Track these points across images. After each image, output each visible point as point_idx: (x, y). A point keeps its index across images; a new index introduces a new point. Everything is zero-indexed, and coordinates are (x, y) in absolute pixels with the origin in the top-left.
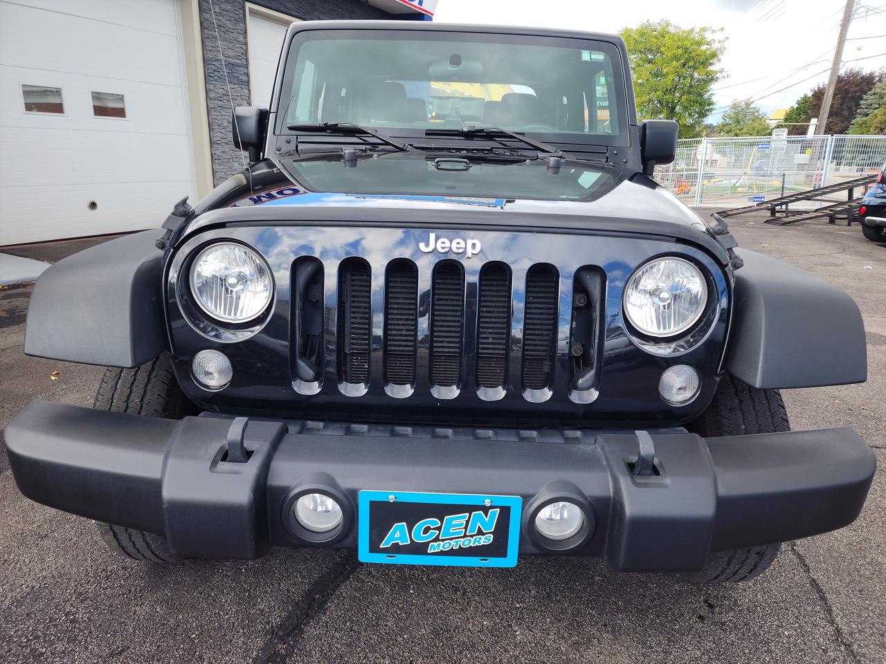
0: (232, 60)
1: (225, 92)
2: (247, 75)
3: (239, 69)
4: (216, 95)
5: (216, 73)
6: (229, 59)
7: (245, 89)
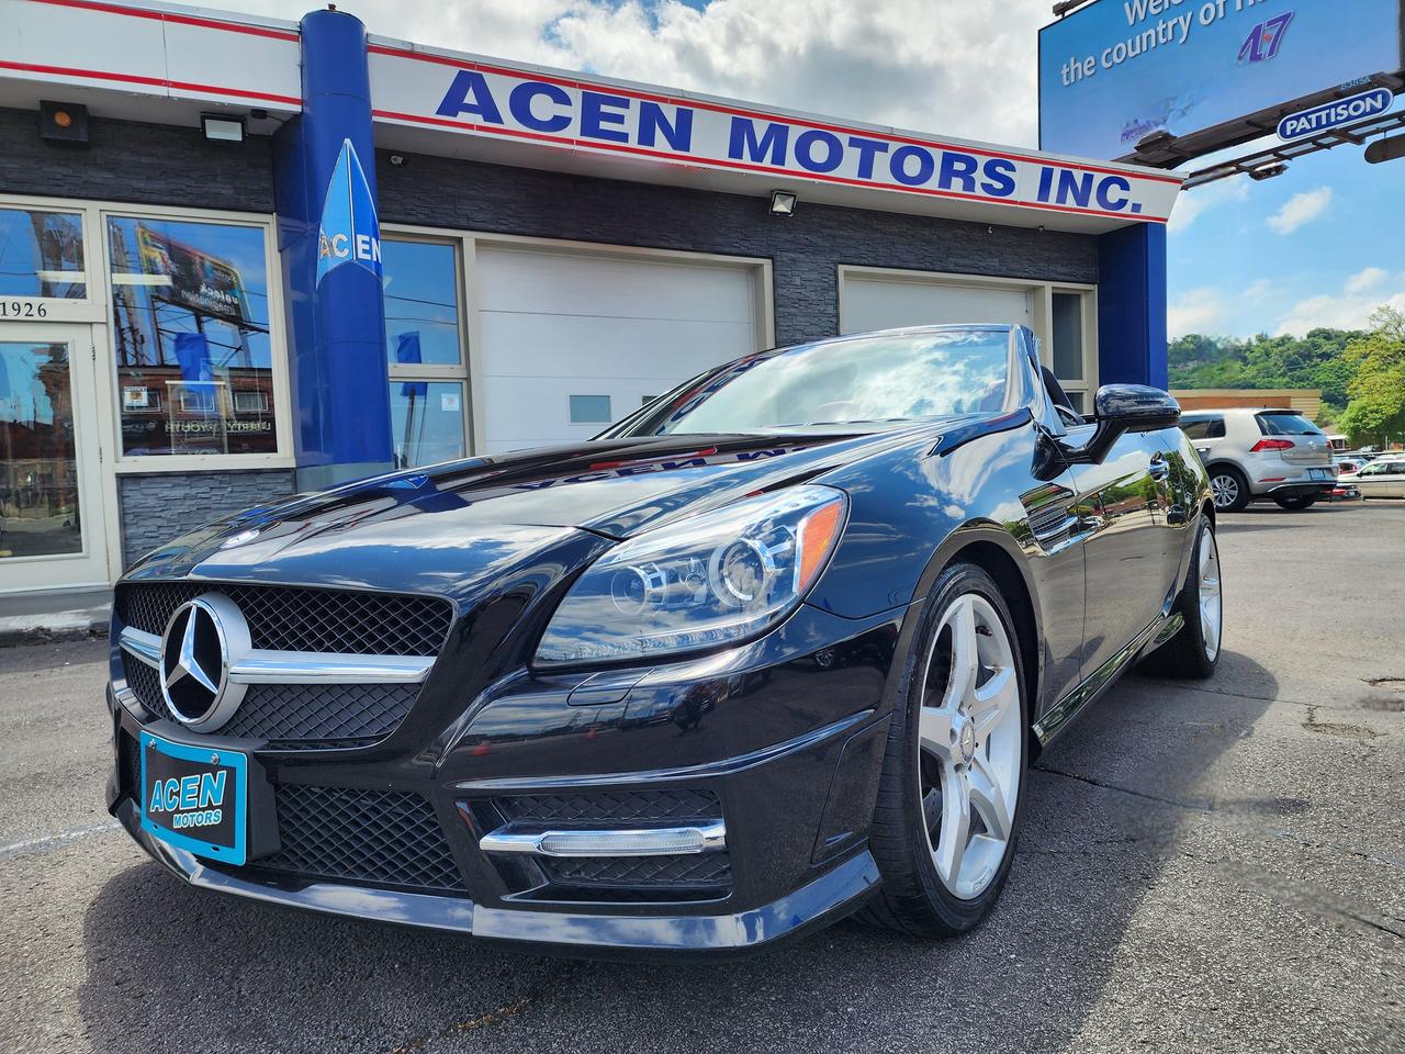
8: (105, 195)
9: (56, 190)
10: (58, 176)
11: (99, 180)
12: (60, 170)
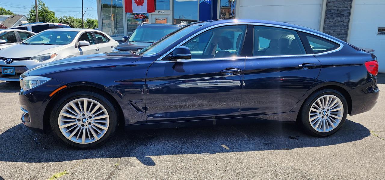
0: (341, 8)
1: (333, 21)
2: (350, 13)
3: (345, 11)
4: (329, 22)
5: (331, 15)
6: (340, 8)
7: (347, 18)
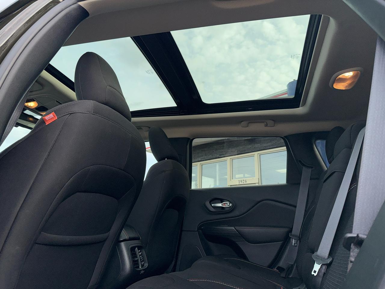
8: (258, 150)
9: (249, 151)
10: (249, 148)
11: (257, 146)
12: (250, 146)
